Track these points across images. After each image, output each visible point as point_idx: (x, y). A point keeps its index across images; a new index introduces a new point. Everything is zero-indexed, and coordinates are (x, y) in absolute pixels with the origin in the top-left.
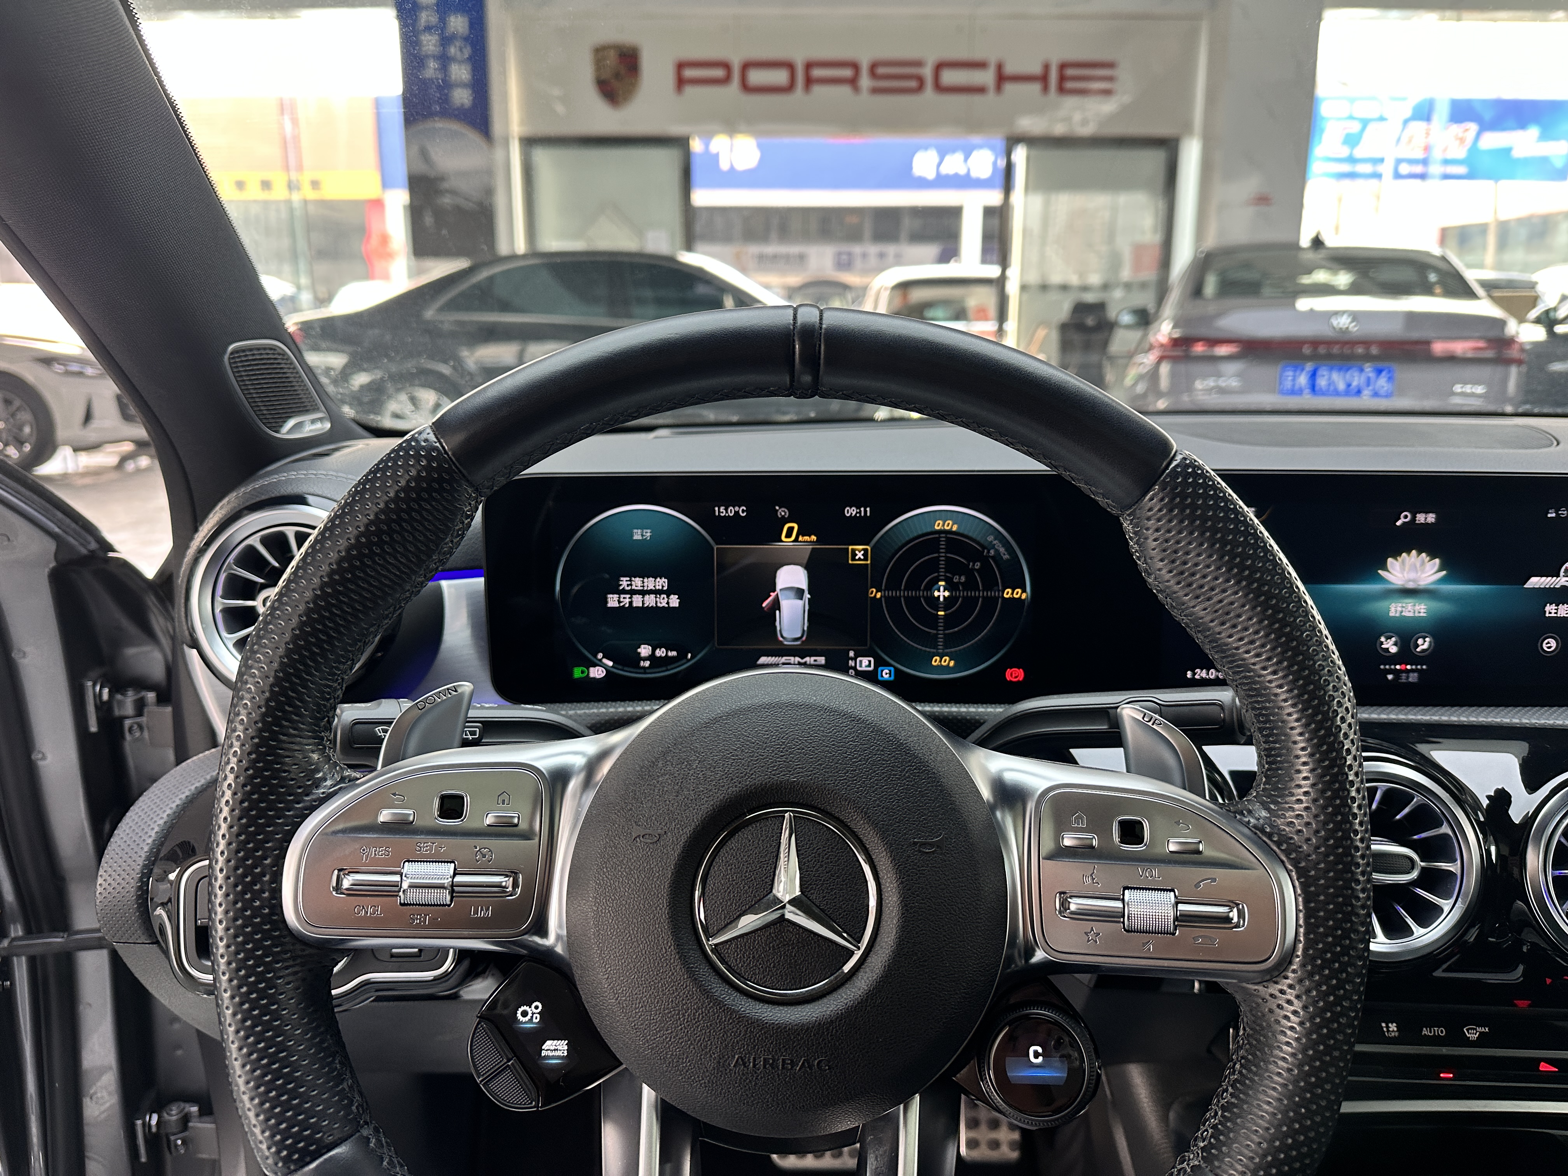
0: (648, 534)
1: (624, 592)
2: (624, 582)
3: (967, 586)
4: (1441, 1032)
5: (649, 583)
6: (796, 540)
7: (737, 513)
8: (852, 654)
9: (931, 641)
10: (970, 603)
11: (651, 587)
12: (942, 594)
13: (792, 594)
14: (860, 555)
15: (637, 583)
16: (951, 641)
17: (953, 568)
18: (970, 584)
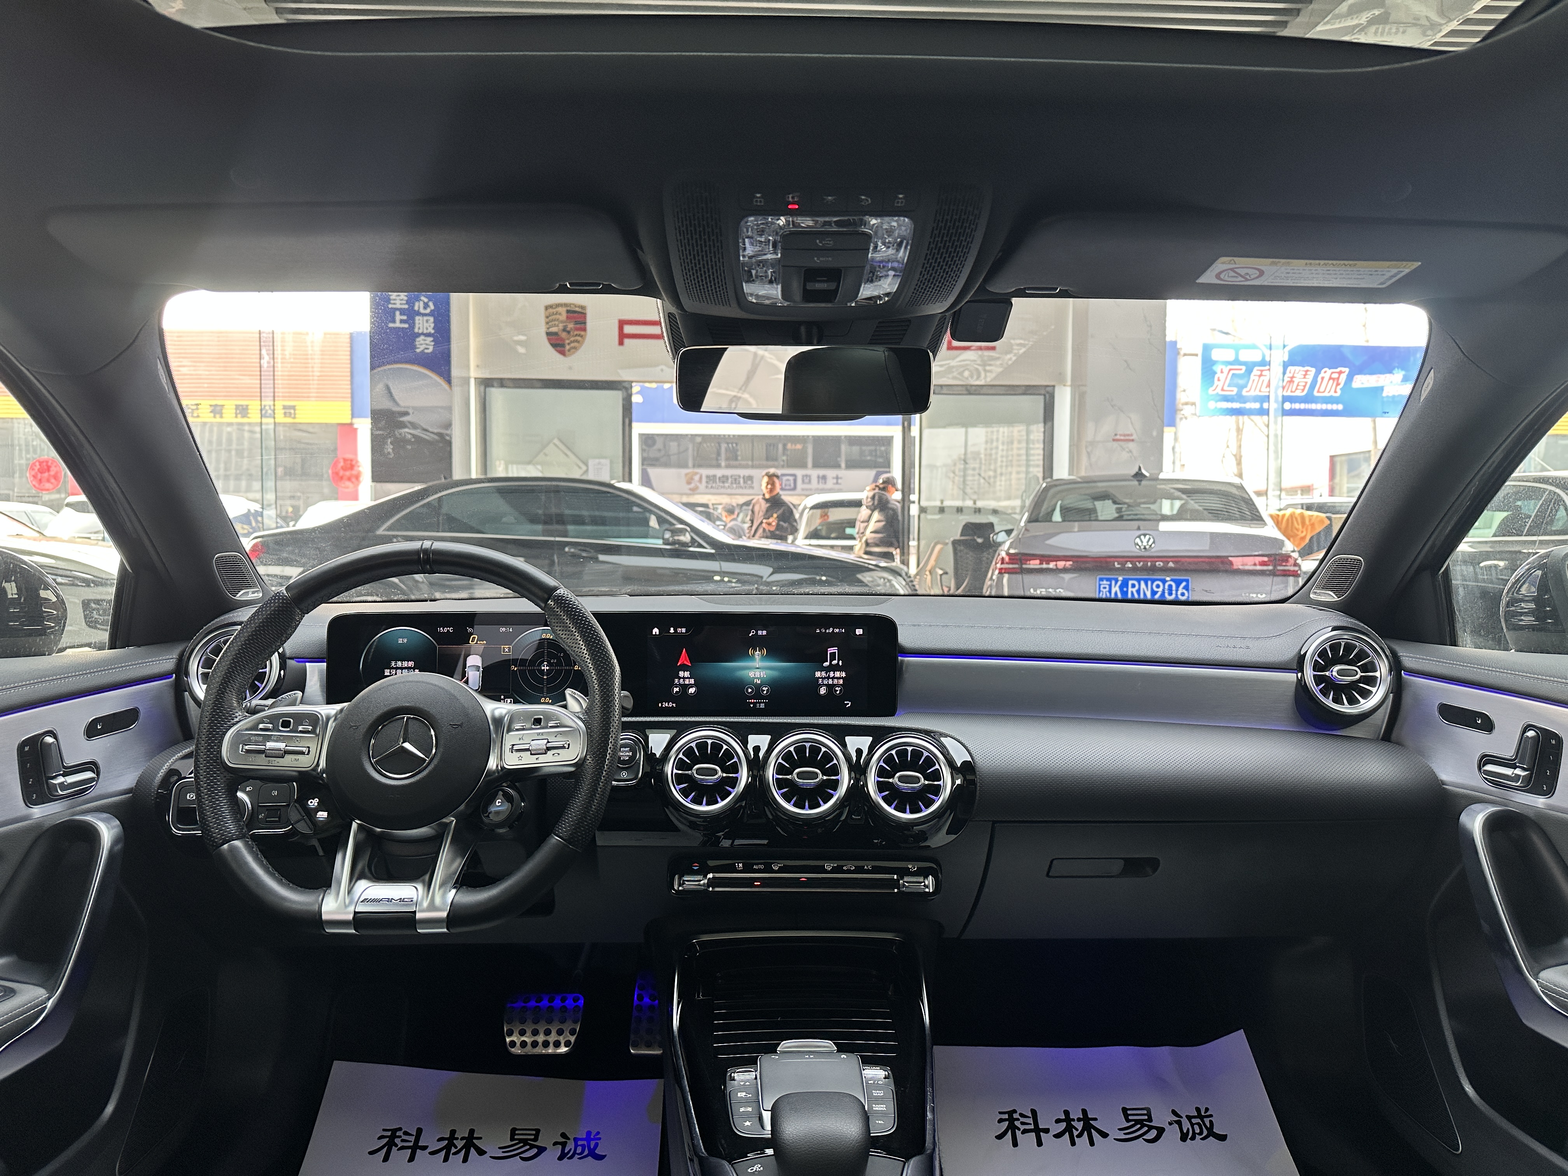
0: (405, 641)
1: (393, 668)
2: (393, 664)
3: (557, 664)
4: (762, 867)
5: (405, 664)
6: (476, 643)
7: (448, 631)
8: (502, 697)
9: (541, 691)
10: (558, 672)
11: (406, 666)
12: (545, 668)
13: (474, 669)
14: (507, 650)
15: (399, 664)
16: (549, 691)
17: (551, 656)
18: (559, 664)
